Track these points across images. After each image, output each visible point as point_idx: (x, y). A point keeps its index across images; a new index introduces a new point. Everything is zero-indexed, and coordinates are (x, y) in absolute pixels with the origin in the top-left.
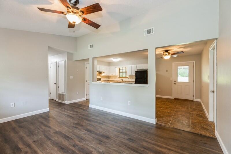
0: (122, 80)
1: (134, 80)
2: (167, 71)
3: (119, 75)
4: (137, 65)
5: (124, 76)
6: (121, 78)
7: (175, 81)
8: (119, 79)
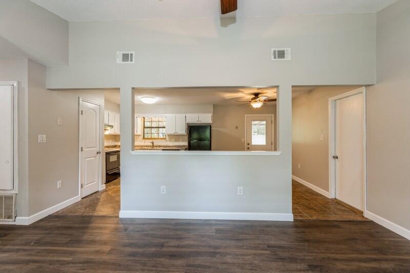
0: (153, 143)
1: (186, 144)
2: (237, 127)
3: (144, 133)
4: (188, 115)
5: (155, 136)
6: (151, 141)
7: (248, 144)
8: (144, 141)
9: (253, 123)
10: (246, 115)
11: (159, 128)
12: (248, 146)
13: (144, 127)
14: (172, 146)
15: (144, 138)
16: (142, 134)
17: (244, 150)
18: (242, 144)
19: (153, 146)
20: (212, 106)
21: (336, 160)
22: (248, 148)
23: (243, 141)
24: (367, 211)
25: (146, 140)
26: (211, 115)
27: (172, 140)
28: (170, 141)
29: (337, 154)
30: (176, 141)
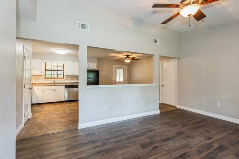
2: (109, 72)
8: (46, 79)
9: (117, 70)
10: (114, 66)
11: (58, 70)
12: (115, 82)
13: (46, 70)
14: (69, 83)
15: (45, 78)
16: (44, 75)
17: (113, 84)
18: (112, 81)
19: (54, 83)
20: (97, 59)
21: (163, 87)
22: (115, 83)
23: (112, 79)
24: (178, 106)
25: (48, 79)
26: (96, 64)
27: (69, 79)
28: (68, 79)
29: (163, 85)
30: (72, 79)
